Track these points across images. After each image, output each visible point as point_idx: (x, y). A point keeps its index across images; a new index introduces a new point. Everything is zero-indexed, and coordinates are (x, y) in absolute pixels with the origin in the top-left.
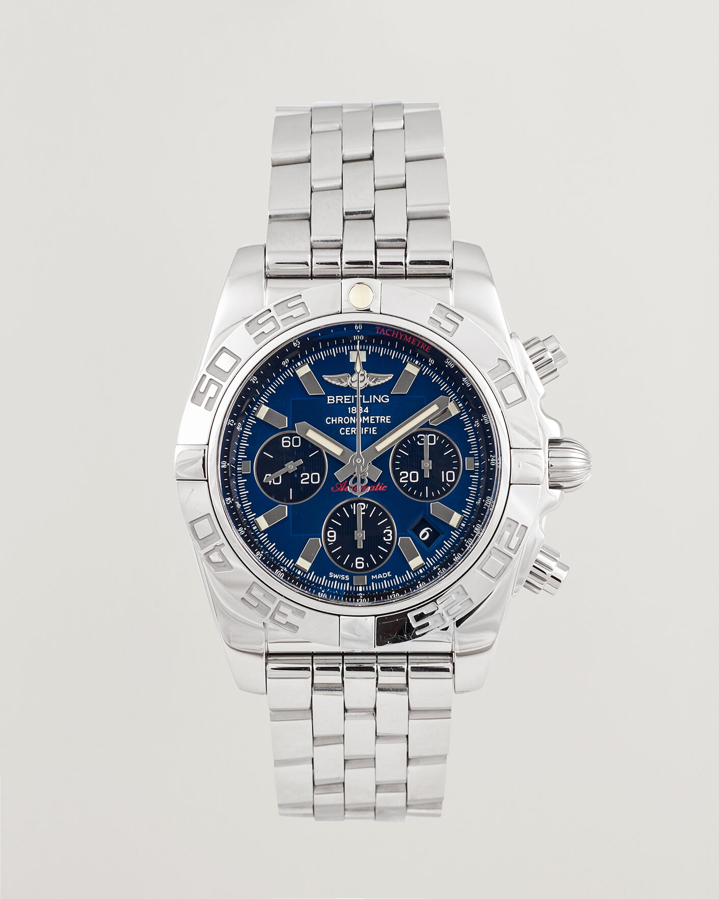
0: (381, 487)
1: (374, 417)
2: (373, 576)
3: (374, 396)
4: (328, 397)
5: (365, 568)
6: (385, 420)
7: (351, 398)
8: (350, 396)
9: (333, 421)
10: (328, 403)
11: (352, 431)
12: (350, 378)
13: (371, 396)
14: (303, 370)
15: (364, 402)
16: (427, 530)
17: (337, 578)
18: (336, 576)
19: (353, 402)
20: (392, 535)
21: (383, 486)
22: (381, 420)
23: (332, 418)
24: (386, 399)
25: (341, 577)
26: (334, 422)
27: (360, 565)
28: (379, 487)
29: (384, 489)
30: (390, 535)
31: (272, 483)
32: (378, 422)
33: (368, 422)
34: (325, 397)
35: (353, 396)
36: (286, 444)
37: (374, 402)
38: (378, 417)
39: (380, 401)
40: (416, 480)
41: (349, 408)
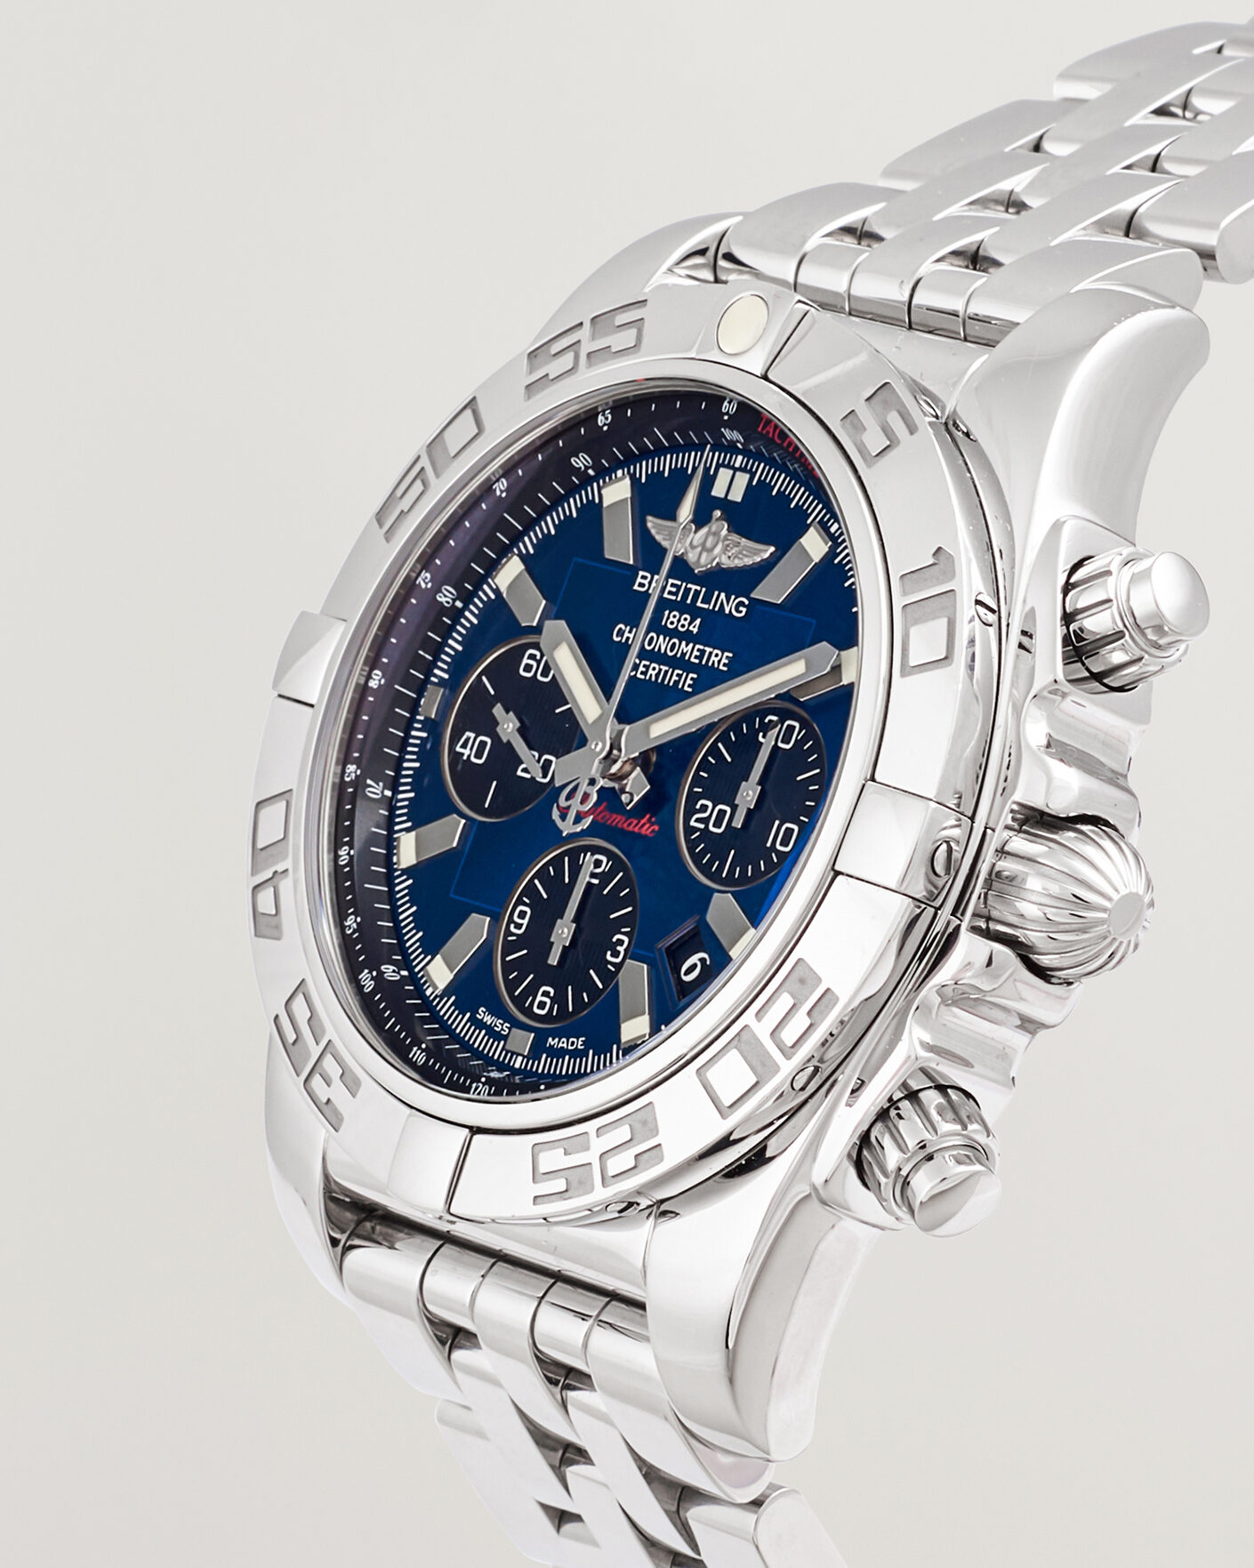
0: (647, 826)
1: (702, 647)
2: (550, 1039)
3: (723, 595)
4: (641, 573)
5: (547, 1018)
6: (719, 662)
7: (679, 587)
8: (679, 583)
9: (626, 634)
10: (636, 587)
11: (650, 671)
12: (692, 534)
13: (716, 593)
14: (617, 491)
15: (699, 604)
16: (701, 960)
17: (489, 1023)
18: (488, 1019)
19: (679, 599)
20: (625, 950)
21: (652, 824)
22: (713, 658)
23: (628, 628)
24: (741, 608)
25: (495, 1025)
26: (628, 638)
27: (542, 1005)
28: (643, 826)
29: (653, 831)
30: (621, 949)
31: (469, 756)
32: (704, 662)
33: (687, 658)
34: (633, 571)
35: (684, 584)
36: (528, 668)
37: (717, 609)
38: (708, 650)
39: (727, 611)
40: (720, 827)
41: (667, 612)
